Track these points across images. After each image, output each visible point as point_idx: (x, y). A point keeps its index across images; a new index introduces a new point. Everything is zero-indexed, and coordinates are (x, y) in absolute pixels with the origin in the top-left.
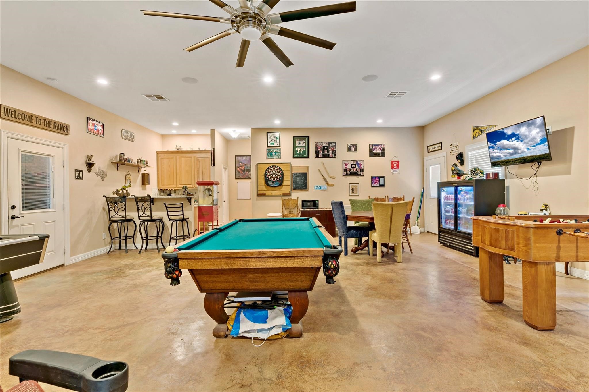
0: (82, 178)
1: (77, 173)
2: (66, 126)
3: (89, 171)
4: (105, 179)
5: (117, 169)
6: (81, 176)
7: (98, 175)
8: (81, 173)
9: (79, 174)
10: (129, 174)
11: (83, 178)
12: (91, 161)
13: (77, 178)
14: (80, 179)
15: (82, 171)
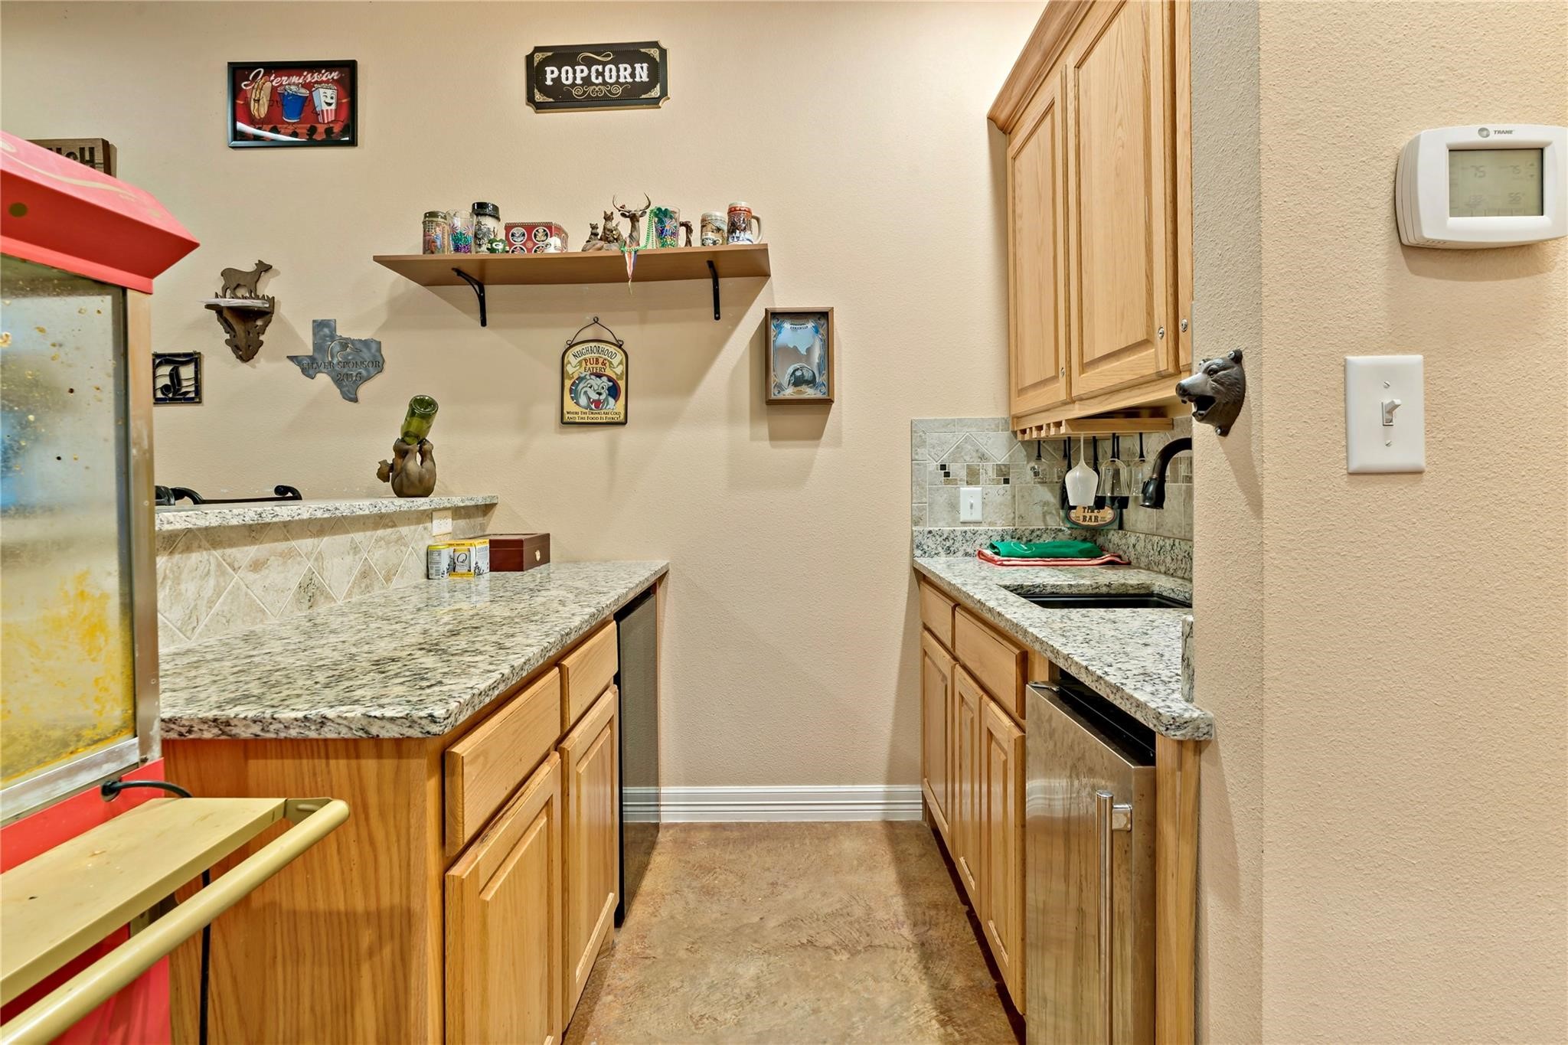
0: (192, 395)
1: (166, 370)
2: (82, 150)
3: (246, 350)
4: (364, 391)
5: (478, 316)
6: (188, 386)
7: (308, 366)
8: (187, 372)
9: (175, 376)
10: (608, 337)
11: (198, 391)
12: (257, 297)
13: (159, 395)
14: (184, 399)
15: (194, 359)
